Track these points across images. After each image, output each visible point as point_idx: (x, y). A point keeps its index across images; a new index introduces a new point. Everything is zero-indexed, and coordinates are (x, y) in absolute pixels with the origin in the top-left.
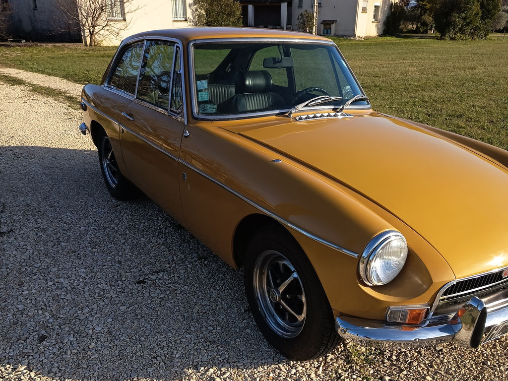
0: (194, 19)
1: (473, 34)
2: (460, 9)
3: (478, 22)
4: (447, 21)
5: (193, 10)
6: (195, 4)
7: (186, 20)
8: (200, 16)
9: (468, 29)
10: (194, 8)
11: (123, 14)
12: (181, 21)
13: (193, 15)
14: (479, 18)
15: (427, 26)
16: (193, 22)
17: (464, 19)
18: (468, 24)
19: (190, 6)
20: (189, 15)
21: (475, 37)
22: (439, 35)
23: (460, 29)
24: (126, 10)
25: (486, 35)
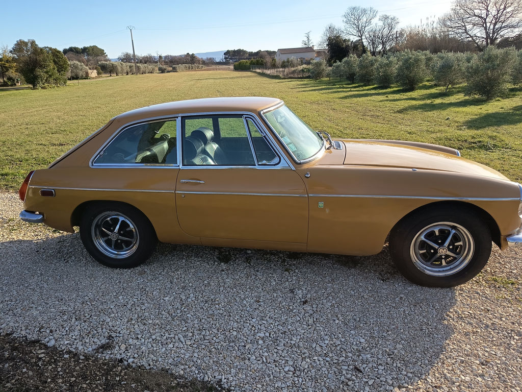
1: (56, 83)
2: (41, 66)
3: (57, 75)
4: (34, 75)
9: (51, 80)
14: (56, 71)
15: (14, 80)
17: (47, 72)
18: (50, 76)
21: (59, 85)
22: (31, 86)
23: (46, 80)
25: (65, 83)
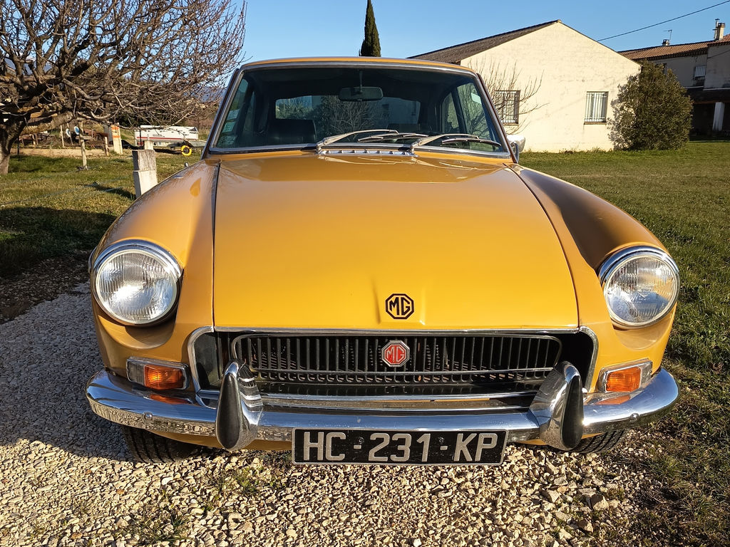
0: (616, 119)
5: (616, 109)
6: (621, 102)
7: (604, 122)
8: (626, 116)
10: (619, 106)
11: (516, 115)
12: (596, 123)
13: (615, 115)
16: (614, 124)
19: (613, 103)
20: (610, 114)
24: (521, 110)
